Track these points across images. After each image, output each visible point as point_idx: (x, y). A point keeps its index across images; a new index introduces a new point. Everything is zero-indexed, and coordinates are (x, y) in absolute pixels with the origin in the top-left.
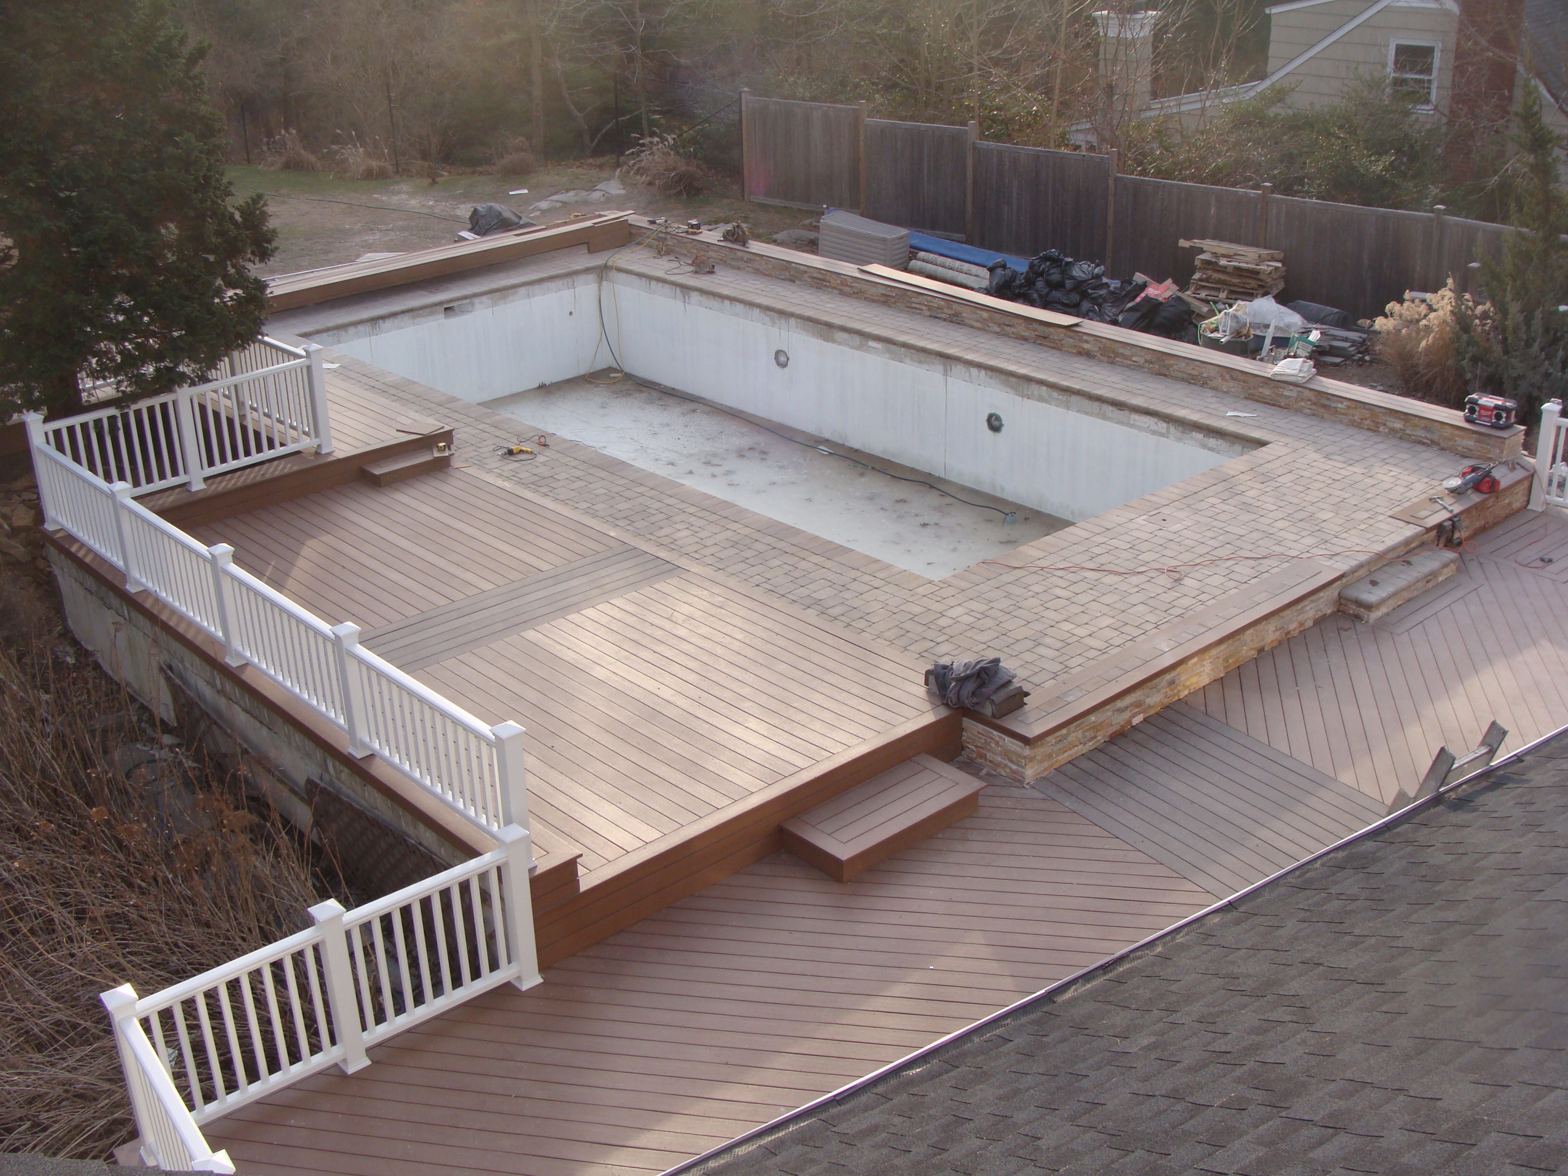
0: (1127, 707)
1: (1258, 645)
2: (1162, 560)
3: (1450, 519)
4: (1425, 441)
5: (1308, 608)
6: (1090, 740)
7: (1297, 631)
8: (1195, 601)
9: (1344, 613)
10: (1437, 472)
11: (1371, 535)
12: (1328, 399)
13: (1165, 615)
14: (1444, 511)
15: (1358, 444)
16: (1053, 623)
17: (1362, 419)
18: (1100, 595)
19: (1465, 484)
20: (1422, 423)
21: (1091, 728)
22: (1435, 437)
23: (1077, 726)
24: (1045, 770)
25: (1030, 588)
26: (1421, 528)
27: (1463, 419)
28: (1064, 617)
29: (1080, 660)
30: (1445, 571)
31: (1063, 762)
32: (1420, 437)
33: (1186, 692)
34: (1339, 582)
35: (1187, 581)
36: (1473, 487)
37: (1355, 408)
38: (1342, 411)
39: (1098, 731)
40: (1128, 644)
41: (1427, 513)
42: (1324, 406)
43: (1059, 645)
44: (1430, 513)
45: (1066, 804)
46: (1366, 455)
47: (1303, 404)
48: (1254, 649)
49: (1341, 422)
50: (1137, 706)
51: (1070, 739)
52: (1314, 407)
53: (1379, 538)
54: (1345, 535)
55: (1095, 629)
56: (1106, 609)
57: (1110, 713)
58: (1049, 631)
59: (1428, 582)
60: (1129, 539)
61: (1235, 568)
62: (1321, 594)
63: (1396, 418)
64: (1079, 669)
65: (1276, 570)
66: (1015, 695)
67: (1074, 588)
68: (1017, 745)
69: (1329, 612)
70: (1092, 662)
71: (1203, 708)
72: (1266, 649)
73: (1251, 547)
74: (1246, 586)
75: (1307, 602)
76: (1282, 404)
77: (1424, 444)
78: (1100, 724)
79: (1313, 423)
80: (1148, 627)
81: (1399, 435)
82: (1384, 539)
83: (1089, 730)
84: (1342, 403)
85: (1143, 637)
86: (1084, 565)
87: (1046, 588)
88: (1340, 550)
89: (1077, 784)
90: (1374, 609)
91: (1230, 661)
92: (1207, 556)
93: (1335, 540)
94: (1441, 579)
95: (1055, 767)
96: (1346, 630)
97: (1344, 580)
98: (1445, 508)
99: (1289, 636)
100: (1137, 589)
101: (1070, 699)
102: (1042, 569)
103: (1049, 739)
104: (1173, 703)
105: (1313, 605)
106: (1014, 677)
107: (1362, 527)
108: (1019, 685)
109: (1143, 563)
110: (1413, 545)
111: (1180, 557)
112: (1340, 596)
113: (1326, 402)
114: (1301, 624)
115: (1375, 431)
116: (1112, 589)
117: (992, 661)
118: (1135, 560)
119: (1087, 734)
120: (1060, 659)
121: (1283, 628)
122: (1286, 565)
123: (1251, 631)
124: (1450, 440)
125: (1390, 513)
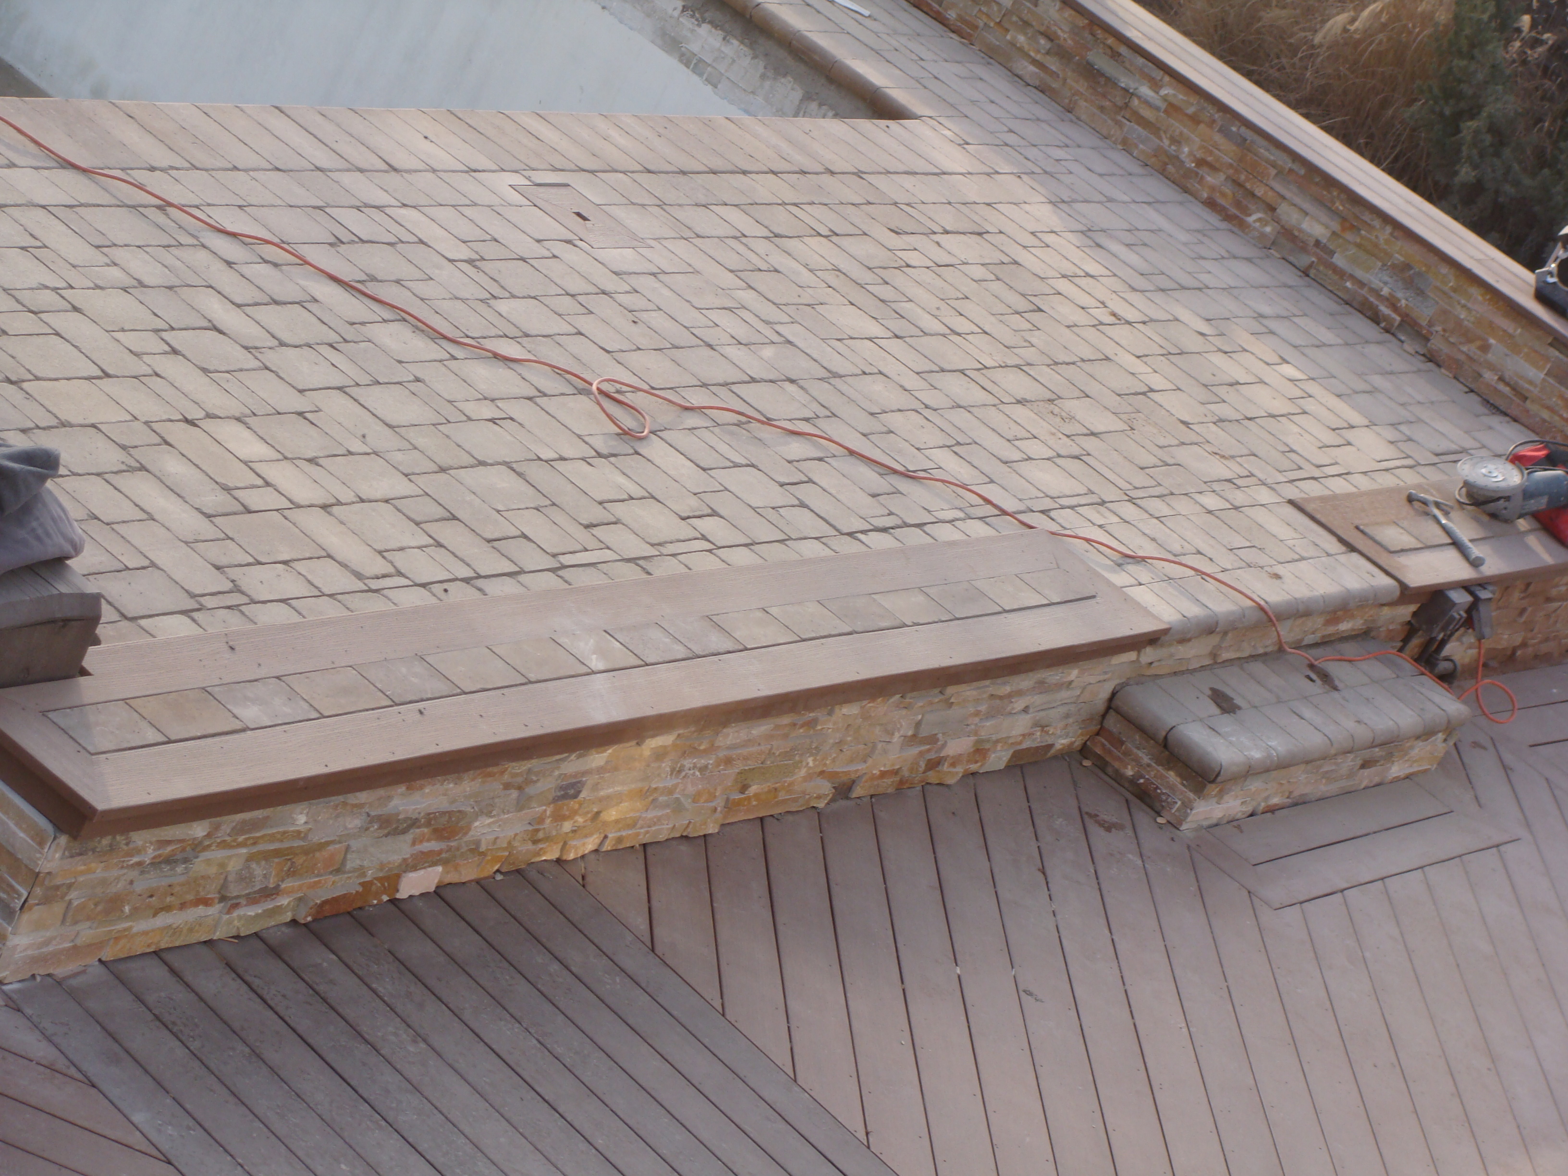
0: (414, 823)
1: (842, 767)
2: (576, 345)
3: (1466, 586)
4: (1384, 310)
5: (1019, 704)
6: (252, 899)
7: (960, 770)
8: (684, 530)
9: (1102, 765)
10: (1420, 420)
11: (1238, 542)
12: (1115, 55)
13: (583, 536)
14: (1452, 554)
15: (1183, 237)
16: (195, 413)
17: (1201, 163)
18: (364, 379)
19: (1527, 493)
20: (1400, 251)
21: (277, 853)
22: (1424, 312)
23: (241, 828)
24: (75, 951)
25: (118, 254)
26: (1387, 581)
27: (1532, 291)
28: (236, 409)
29: (291, 586)
30: (1419, 749)
31: (139, 947)
32: (1376, 292)
33: (590, 844)
34: (1132, 656)
35: (655, 449)
36: (1536, 516)
37: (1195, 120)
38: (1147, 113)
39: (292, 873)
40: (460, 593)
41: (1407, 540)
42: (1091, 73)
43: (213, 500)
44: (1412, 543)
45: (138, 1118)
46: (1206, 278)
47: (1021, 39)
48: (830, 776)
49: (1126, 146)
50: (440, 833)
51: (200, 866)
52: (1053, 64)
53: (1263, 560)
54: (1158, 507)
55: (346, 495)
56: (381, 438)
57: (354, 823)
58: (178, 433)
59: (1365, 765)
60: (466, 230)
61: (816, 471)
62: (1073, 674)
63: (1319, 201)
64: (279, 615)
65: (945, 533)
66: (66, 621)
67: (270, 316)
68: (20, 818)
69: (1061, 743)
70: (329, 610)
71: (641, 923)
72: (857, 792)
73: (867, 424)
74: (847, 546)
75: (1024, 682)
76: (952, 15)
77: (1375, 318)
78: (308, 851)
79: (1040, 112)
80: (532, 559)
81: (1304, 260)
82: (1280, 569)
83: (267, 856)
84: (1156, 86)
85: (508, 587)
86: (309, 253)
87: (174, 281)
88: (1147, 549)
89: (180, 1052)
90: (1213, 789)
91: (753, 789)
92: (723, 392)
93: (1128, 511)
94: (1396, 770)
95: (108, 954)
96: (1109, 828)
97: (1149, 654)
98: (1456, 544)
99: (932, 776)
100: (488, 411)
101: (250, 713)
102: (165, 205)
103: (139, 838)
104: (541, 868)
105: (1037, 700)
106: (77, 549)
107: (1211, 501)
108: (91, 587)
109: (512, 331)
110: (1345, 626)
111: (634, 359)
112: (1112, 704)
113: (1102, 62)
114: (980, 752)
115: (1228, 217)
116: (402, 374)
117: (29, 457)
118: (481, 308)
119: (258, 870)
120: (215, 552)
121: (932, 739)
122: (977, 529)
123: (850, 710)
124: (1468, 337)
125: (1292, 492)
